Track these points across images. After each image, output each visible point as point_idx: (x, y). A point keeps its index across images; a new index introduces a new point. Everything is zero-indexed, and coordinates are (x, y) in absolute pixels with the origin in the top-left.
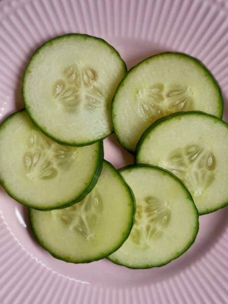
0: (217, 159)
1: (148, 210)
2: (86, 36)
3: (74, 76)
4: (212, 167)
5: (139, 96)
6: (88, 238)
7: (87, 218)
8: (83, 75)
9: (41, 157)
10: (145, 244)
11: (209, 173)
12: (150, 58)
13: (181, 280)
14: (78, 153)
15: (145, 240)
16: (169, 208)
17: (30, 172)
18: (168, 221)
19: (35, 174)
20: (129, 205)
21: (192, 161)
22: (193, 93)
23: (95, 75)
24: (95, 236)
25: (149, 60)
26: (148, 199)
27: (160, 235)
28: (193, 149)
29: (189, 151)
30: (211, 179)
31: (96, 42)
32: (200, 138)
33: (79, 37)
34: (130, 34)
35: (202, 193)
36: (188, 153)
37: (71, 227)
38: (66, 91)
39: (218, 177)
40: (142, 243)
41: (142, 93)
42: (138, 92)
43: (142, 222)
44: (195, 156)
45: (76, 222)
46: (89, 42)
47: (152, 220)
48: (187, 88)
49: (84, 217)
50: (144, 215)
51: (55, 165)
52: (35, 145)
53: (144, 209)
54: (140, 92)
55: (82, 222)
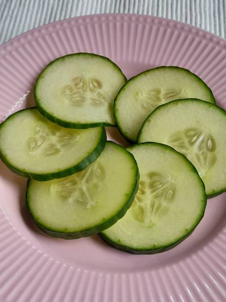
0: (217, 142)
1: (152, 186)
2: (93, 55)
3: (81, 84)
4: (213, 149)
5: (139, 96)
6: (88, 207)
7: (88, 189)
8: (89, 83)
9: (45, 141)
10: (151, 221)
11: (209, 155)
12: (148, 71)
13: (194, 262)
14: (81, 136)
15: (150, 217)
16: (173, 181)
17: (33, 151)
18: (173, 195)
19: (37, 153)
20: (132, 168)
21: (192, 144)
22: (187, 94)
23: (100, 85)
24: (97, 202)
25: (146, 73)
26: (152, 175)
27: (166, 211)
28: (192, 133)
29: (188, 134)
30: (213, 161)
31: (101, 60)
32: (198, 122)
33: (87, 56)
34: (130, 58)
35: (205, 174)
36: (188, 136)
37: (71, 200)
38: (74, 94)
39: (219, 158)
40: (147, 221)
41: (142, 95)
42: (138, 94)
43: (146, 198)
44: (195, 138)
45: (76, 194)
46: (96, 60)
47: (157, 197)
48: (181, 91)
49: (84, 188)
50: (148, 191)
51: (58, 146)
52: (41, 133)
53: (147, 185)
54: (140, 94)
55: (82, 194)
